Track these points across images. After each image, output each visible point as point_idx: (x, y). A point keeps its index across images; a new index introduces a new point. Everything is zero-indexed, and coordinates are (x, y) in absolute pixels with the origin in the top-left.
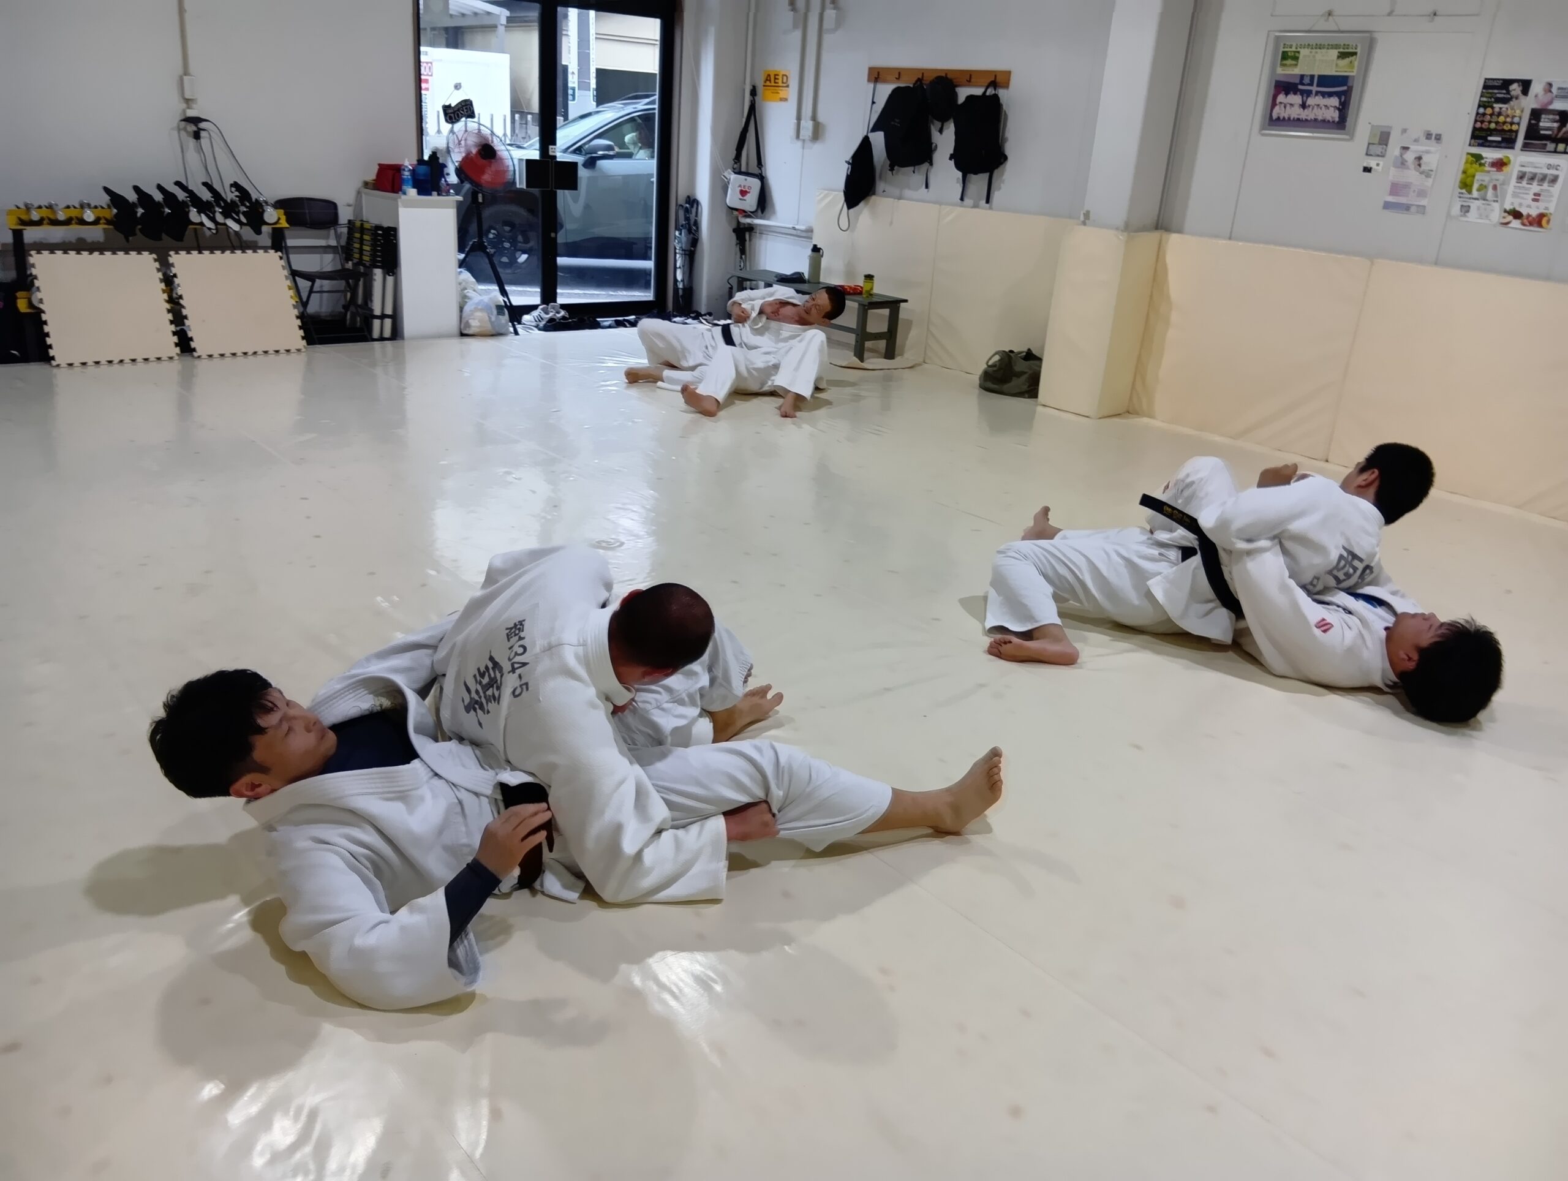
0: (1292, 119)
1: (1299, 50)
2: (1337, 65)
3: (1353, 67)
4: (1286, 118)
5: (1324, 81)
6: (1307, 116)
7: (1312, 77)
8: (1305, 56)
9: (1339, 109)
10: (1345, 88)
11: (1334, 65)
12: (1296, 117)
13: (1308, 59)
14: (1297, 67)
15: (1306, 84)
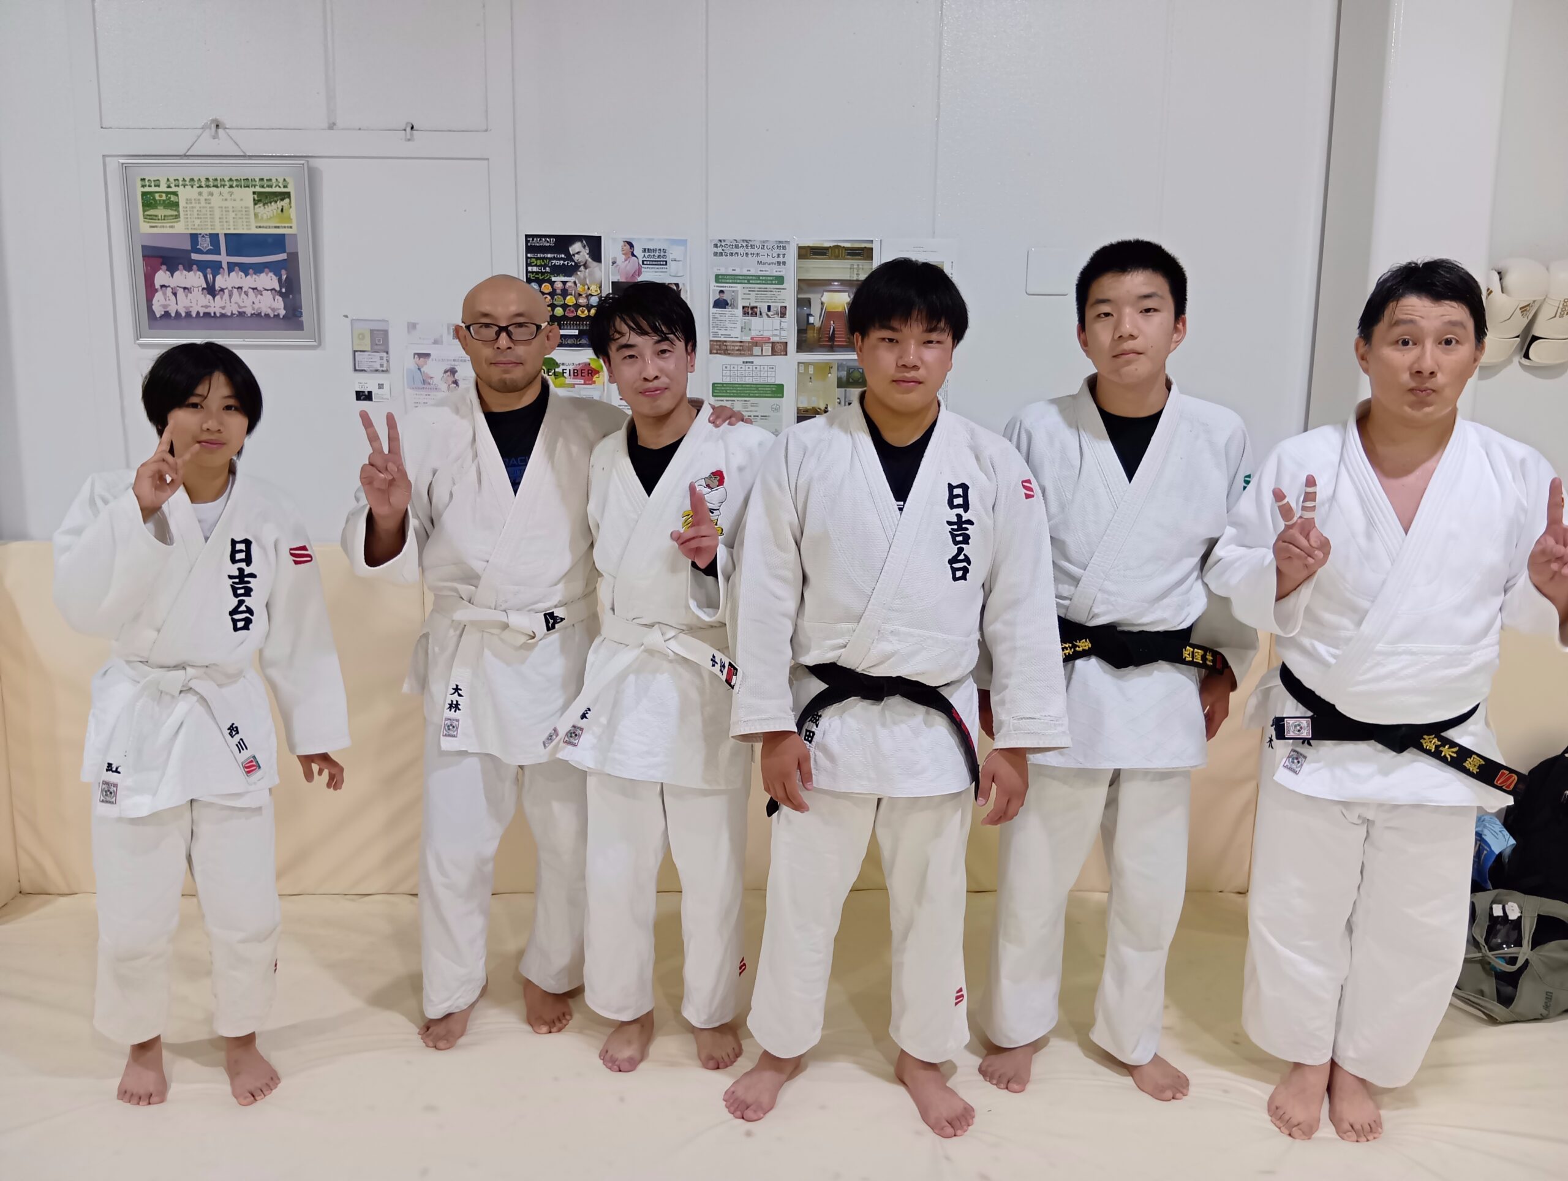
0: (194, 315)
1: (174, 189)
2: (256, 215)
3: (290, 219)
4: (183, 314)
5: (239, 243)
6: (223, 308)
7: (214, 237)
8: (188, 201)
9: (280, 293)
10: (282, 256)
11: (252, 216)
13: (198, 206)
14: (179, 221)
15: (205, 251)
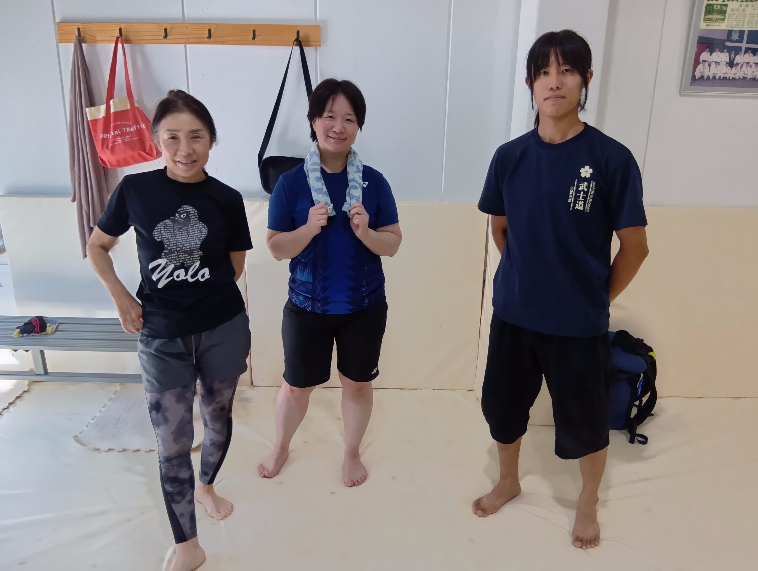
0: (717, 78)
1: (726, 3)
4: (711, 77)
6: (735, 74)
7: (742, 32)
8: (733, 10)
12: (722, 76)
13: (737, 13)
14: (724, 22)
15: (734, 40)
